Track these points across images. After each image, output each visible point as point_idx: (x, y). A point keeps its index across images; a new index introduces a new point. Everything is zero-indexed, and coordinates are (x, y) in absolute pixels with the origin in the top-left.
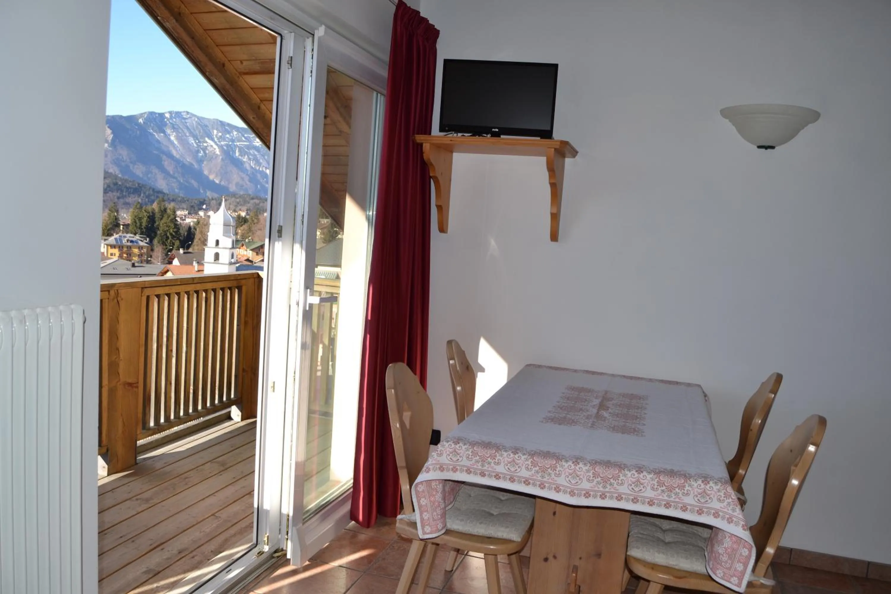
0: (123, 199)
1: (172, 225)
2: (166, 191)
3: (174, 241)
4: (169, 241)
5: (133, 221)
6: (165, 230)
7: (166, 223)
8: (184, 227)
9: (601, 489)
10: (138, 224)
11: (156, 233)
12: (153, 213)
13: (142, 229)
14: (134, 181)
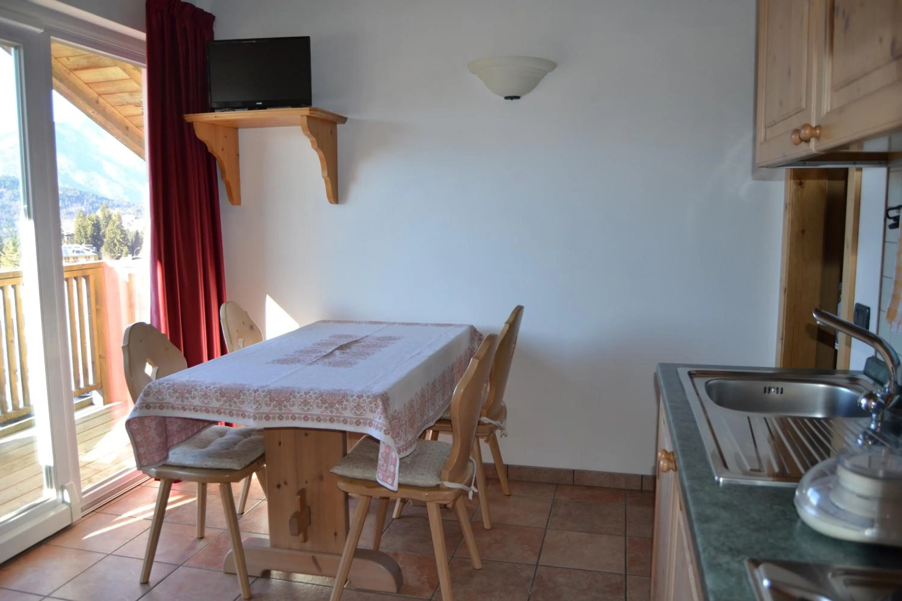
0: (66, 208)
1: (119, 232)
2: (110, 197)
3: (122, 248)
4: (117, 248)
5: (77, 230)
6: (112, 237)
7: (112, 230)
8: (132, 232)
9: (278, 411)
10: (83, 234)
11: (103, 241)
12: (97, 220)
13: (87, 238)
14: (75, 189)
